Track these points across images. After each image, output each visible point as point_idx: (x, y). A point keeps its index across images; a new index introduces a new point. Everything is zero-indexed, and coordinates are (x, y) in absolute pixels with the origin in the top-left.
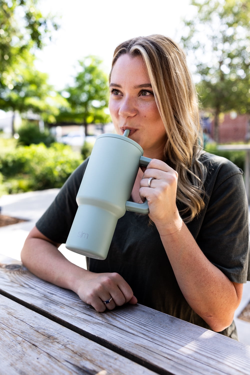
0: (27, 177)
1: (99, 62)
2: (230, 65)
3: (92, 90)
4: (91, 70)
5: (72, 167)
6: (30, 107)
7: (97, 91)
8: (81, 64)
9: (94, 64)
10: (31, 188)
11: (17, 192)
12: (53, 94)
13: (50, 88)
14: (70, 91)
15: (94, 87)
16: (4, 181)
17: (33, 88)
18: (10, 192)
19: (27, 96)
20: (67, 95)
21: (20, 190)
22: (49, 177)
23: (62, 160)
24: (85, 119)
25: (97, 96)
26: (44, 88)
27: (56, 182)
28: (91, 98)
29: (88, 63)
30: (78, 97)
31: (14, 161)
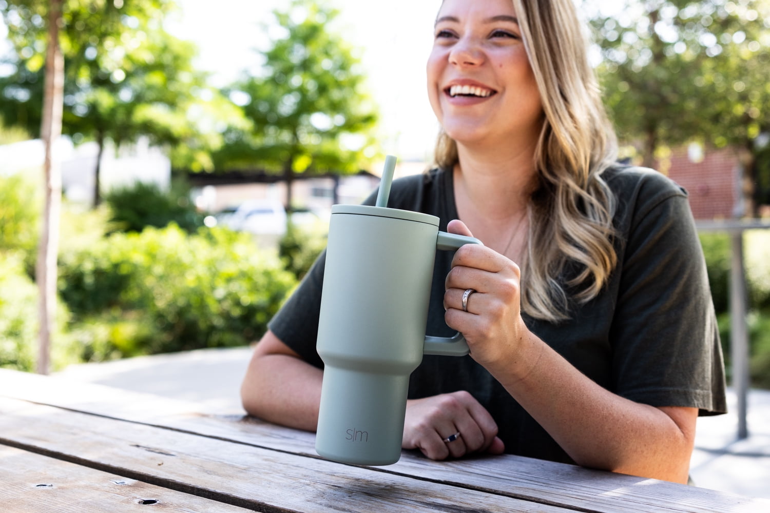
0: (133, 315)
1: (330, 15)
2: (679, 23)
3: (311, 86)
4: (308, 35)
5: (255, 289)
6: (147, 128)
7: (323, 89)
8: (282, 19)
9: (317, 19)
10: (143, 345)
11: (106, 358)
12: (206, 95)
13: (199, 81)
14: (251, 88)
15: (317, 78)
16: (70, 326)
17: (156, 79)
18: (87, 357)
19: (139, 99)
20: (243, 99)
21: (114, 350)
22: (194, 313)
23: (230, 269)
24: (290, 162)
25: (322, 102)
26: (184, 78)
27: (212, 329)
28: (306, 107)
29: (301, 17)
30: (273, 104)
31: (98, 273)
